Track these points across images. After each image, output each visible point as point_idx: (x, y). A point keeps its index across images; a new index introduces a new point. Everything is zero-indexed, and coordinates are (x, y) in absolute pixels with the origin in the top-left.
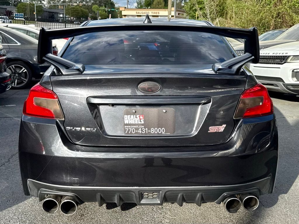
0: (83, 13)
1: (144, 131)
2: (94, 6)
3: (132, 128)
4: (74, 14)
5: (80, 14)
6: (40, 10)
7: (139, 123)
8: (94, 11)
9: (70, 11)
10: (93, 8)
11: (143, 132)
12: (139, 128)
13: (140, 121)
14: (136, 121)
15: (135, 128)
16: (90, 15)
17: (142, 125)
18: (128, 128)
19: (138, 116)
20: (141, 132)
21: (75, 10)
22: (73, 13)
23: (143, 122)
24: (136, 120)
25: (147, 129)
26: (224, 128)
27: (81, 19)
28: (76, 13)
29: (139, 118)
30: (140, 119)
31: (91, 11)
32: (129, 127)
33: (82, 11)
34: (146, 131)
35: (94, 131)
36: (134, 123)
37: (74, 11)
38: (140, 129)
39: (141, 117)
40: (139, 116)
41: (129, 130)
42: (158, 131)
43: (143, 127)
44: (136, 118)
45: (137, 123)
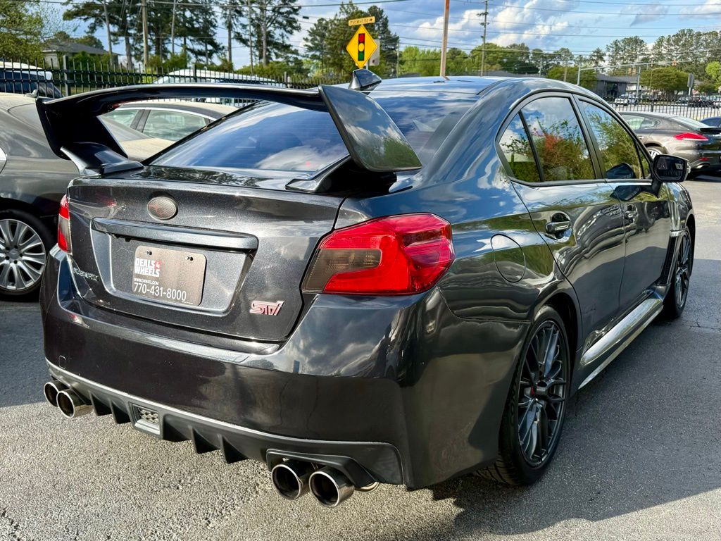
0: (679, 81)
1: (158, 291)
2: (709, 65)
3: (143, 283)
4: (659, 84)
5: (672, 84)
6: (590, 79)
7: (154, 275)
8: (709, 74)
9: (651, 78)
10: (707, 68)
11: (157, 293)
12: (152, 285)
13: (155, 274)
14: (150, 272)
15: (147, 284)
16: (697, 83)
17: (157, 279)
18: (138, 282)
20: (153, 292)
21: (661, 74)
22: (658, 81)
23: (158, 276)
24: (150, 270)
25: (162, 289)
26: (279, 308)
27: (674, 93)
28: (666, 81)
29: (154, 265)
30: (156, 268)
31: (703, 75)
32: (140, 280)
33: (677, 77)
34: (160, 291)
35: (96, 279)
36: (147, 274)
37: (661, 77)
38: (153, 287)
39: (157, 265)
40: (154, 262)
41: (139, 286)
42: (176, 295)
43: (157, 283)
44: (151, 265)
45: (150, 275)
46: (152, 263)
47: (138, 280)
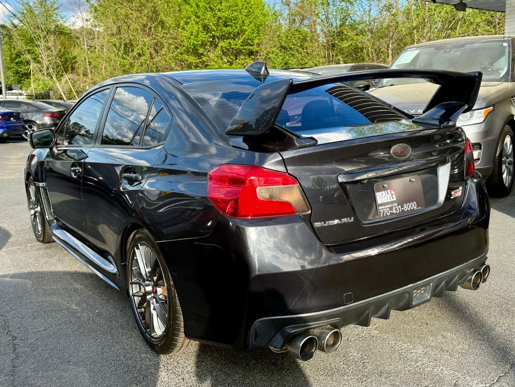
1: (398, 209)
3: (386, 208)
7: (392, 200)
11: (397, 211)
13: (393, 198)
14: (389, 199)
15: (389, 208)
17: (395, 202)
18: (383, 209)
19: (389, 191)
20: (395, 212)
23: (395, 199)
24: (388, 197)
25: (400, 207)
26: (461, 191)
30: (392, 195)
32: (383, 207)
34: (399, 209)
35: (352, 220)
36: (387, 201)
38: (394, 208)
39: (393, 192)
41: (384, 211)
42: (410, 206)
43: (396, 204)
44: (388, 194)
45: (390, 201)
46: (389, 192)
47: (381, 208)
